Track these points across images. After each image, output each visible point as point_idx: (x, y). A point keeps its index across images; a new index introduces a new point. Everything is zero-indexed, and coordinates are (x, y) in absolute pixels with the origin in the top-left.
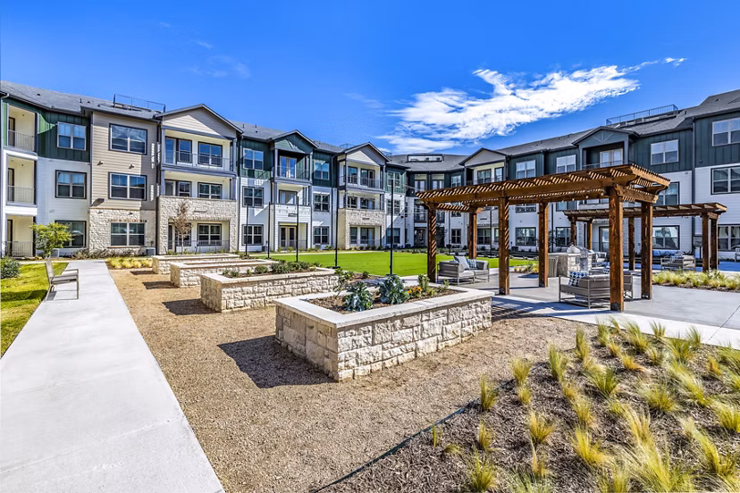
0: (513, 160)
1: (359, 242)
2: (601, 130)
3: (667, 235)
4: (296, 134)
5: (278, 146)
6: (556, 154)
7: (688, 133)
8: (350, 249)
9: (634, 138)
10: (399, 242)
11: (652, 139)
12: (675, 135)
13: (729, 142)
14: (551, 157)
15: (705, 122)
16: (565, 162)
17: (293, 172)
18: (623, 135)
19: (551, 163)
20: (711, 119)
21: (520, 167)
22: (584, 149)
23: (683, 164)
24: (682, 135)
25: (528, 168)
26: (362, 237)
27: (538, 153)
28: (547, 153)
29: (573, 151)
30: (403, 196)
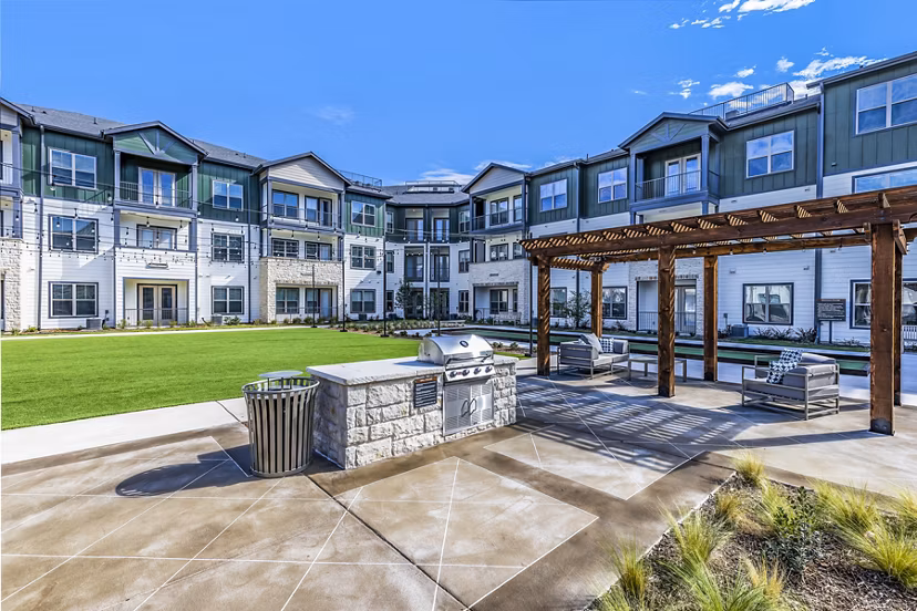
0: (536, 181)
1: (302, 311)
2: (664, 119)
3: (773, 301)
4: (158, 127)
5: (121, 146)
6: (598, 168)
7: (811, 117)
8: (273, 323)
9: (721, 132)
10: (373, 311)
11: (748, 133)
12: (790, 122)
13: (889, 125)
14: (591, 173)
15: (843, 90)
16: (611, 181)
17: (167, 196)
18: (700, 126)
19: (591, 184)
20: (854, 85)
21: (546, 191)
22: (639, 156)
23: (801, 174)
24: (801, 121)
25: (557, 193)
26: (308, 303)
27: (570, 167)
28: (584, 167)
29: (622, 162)
30: (381, 240)
